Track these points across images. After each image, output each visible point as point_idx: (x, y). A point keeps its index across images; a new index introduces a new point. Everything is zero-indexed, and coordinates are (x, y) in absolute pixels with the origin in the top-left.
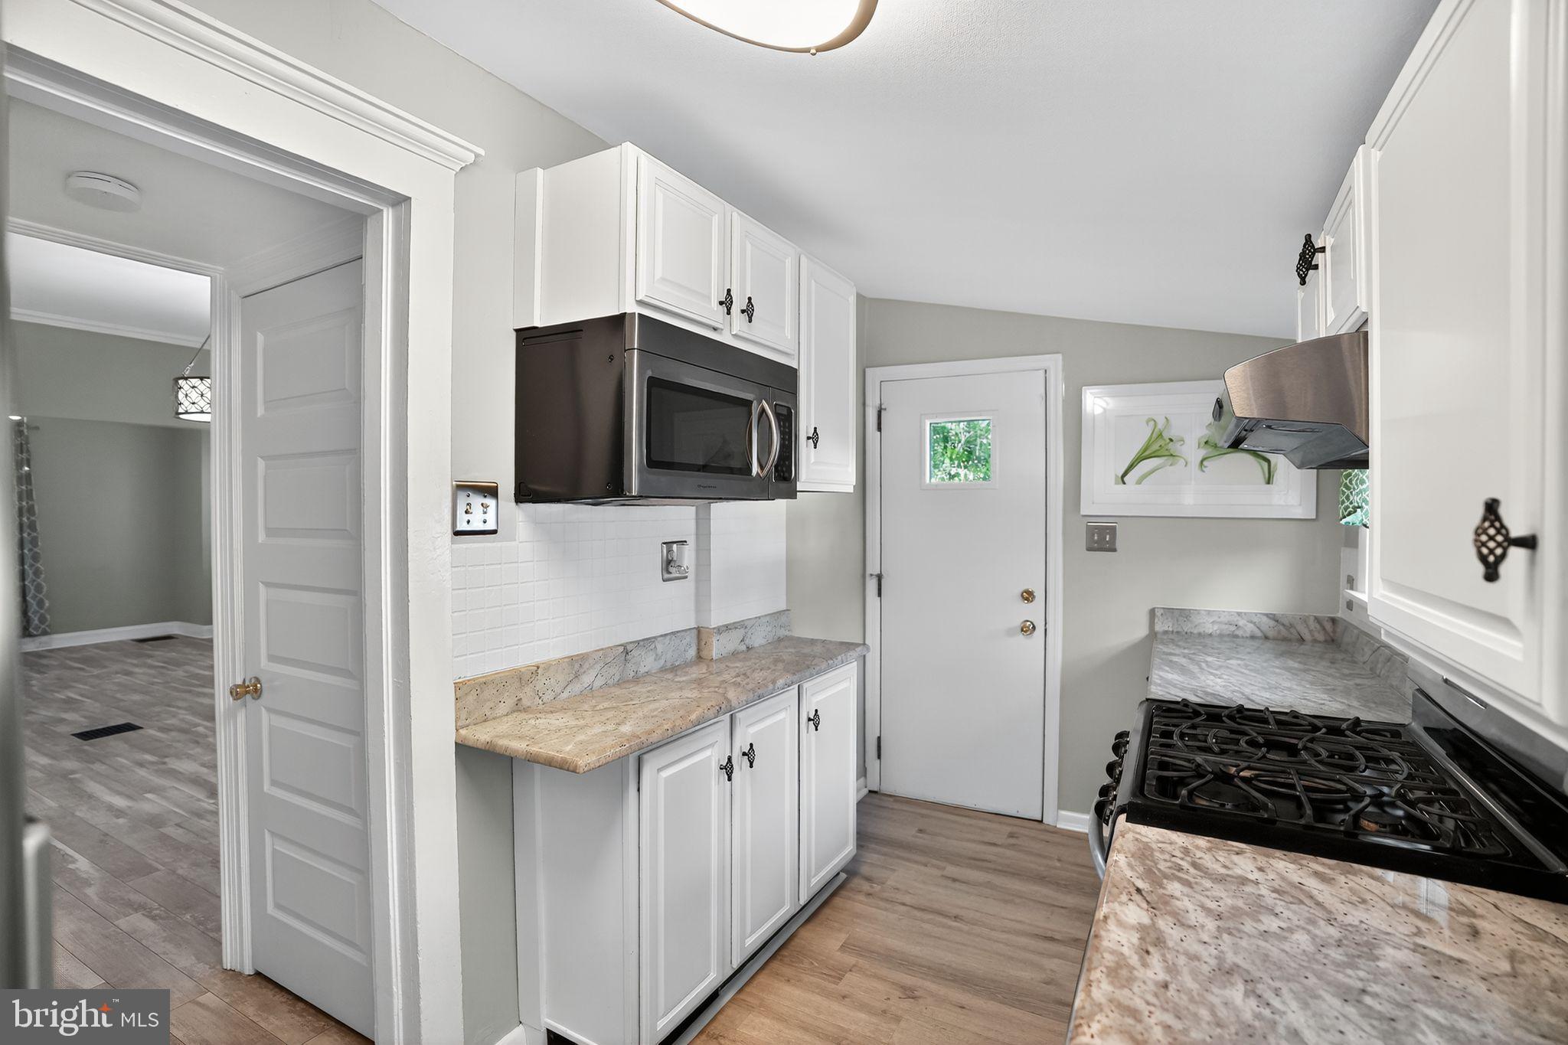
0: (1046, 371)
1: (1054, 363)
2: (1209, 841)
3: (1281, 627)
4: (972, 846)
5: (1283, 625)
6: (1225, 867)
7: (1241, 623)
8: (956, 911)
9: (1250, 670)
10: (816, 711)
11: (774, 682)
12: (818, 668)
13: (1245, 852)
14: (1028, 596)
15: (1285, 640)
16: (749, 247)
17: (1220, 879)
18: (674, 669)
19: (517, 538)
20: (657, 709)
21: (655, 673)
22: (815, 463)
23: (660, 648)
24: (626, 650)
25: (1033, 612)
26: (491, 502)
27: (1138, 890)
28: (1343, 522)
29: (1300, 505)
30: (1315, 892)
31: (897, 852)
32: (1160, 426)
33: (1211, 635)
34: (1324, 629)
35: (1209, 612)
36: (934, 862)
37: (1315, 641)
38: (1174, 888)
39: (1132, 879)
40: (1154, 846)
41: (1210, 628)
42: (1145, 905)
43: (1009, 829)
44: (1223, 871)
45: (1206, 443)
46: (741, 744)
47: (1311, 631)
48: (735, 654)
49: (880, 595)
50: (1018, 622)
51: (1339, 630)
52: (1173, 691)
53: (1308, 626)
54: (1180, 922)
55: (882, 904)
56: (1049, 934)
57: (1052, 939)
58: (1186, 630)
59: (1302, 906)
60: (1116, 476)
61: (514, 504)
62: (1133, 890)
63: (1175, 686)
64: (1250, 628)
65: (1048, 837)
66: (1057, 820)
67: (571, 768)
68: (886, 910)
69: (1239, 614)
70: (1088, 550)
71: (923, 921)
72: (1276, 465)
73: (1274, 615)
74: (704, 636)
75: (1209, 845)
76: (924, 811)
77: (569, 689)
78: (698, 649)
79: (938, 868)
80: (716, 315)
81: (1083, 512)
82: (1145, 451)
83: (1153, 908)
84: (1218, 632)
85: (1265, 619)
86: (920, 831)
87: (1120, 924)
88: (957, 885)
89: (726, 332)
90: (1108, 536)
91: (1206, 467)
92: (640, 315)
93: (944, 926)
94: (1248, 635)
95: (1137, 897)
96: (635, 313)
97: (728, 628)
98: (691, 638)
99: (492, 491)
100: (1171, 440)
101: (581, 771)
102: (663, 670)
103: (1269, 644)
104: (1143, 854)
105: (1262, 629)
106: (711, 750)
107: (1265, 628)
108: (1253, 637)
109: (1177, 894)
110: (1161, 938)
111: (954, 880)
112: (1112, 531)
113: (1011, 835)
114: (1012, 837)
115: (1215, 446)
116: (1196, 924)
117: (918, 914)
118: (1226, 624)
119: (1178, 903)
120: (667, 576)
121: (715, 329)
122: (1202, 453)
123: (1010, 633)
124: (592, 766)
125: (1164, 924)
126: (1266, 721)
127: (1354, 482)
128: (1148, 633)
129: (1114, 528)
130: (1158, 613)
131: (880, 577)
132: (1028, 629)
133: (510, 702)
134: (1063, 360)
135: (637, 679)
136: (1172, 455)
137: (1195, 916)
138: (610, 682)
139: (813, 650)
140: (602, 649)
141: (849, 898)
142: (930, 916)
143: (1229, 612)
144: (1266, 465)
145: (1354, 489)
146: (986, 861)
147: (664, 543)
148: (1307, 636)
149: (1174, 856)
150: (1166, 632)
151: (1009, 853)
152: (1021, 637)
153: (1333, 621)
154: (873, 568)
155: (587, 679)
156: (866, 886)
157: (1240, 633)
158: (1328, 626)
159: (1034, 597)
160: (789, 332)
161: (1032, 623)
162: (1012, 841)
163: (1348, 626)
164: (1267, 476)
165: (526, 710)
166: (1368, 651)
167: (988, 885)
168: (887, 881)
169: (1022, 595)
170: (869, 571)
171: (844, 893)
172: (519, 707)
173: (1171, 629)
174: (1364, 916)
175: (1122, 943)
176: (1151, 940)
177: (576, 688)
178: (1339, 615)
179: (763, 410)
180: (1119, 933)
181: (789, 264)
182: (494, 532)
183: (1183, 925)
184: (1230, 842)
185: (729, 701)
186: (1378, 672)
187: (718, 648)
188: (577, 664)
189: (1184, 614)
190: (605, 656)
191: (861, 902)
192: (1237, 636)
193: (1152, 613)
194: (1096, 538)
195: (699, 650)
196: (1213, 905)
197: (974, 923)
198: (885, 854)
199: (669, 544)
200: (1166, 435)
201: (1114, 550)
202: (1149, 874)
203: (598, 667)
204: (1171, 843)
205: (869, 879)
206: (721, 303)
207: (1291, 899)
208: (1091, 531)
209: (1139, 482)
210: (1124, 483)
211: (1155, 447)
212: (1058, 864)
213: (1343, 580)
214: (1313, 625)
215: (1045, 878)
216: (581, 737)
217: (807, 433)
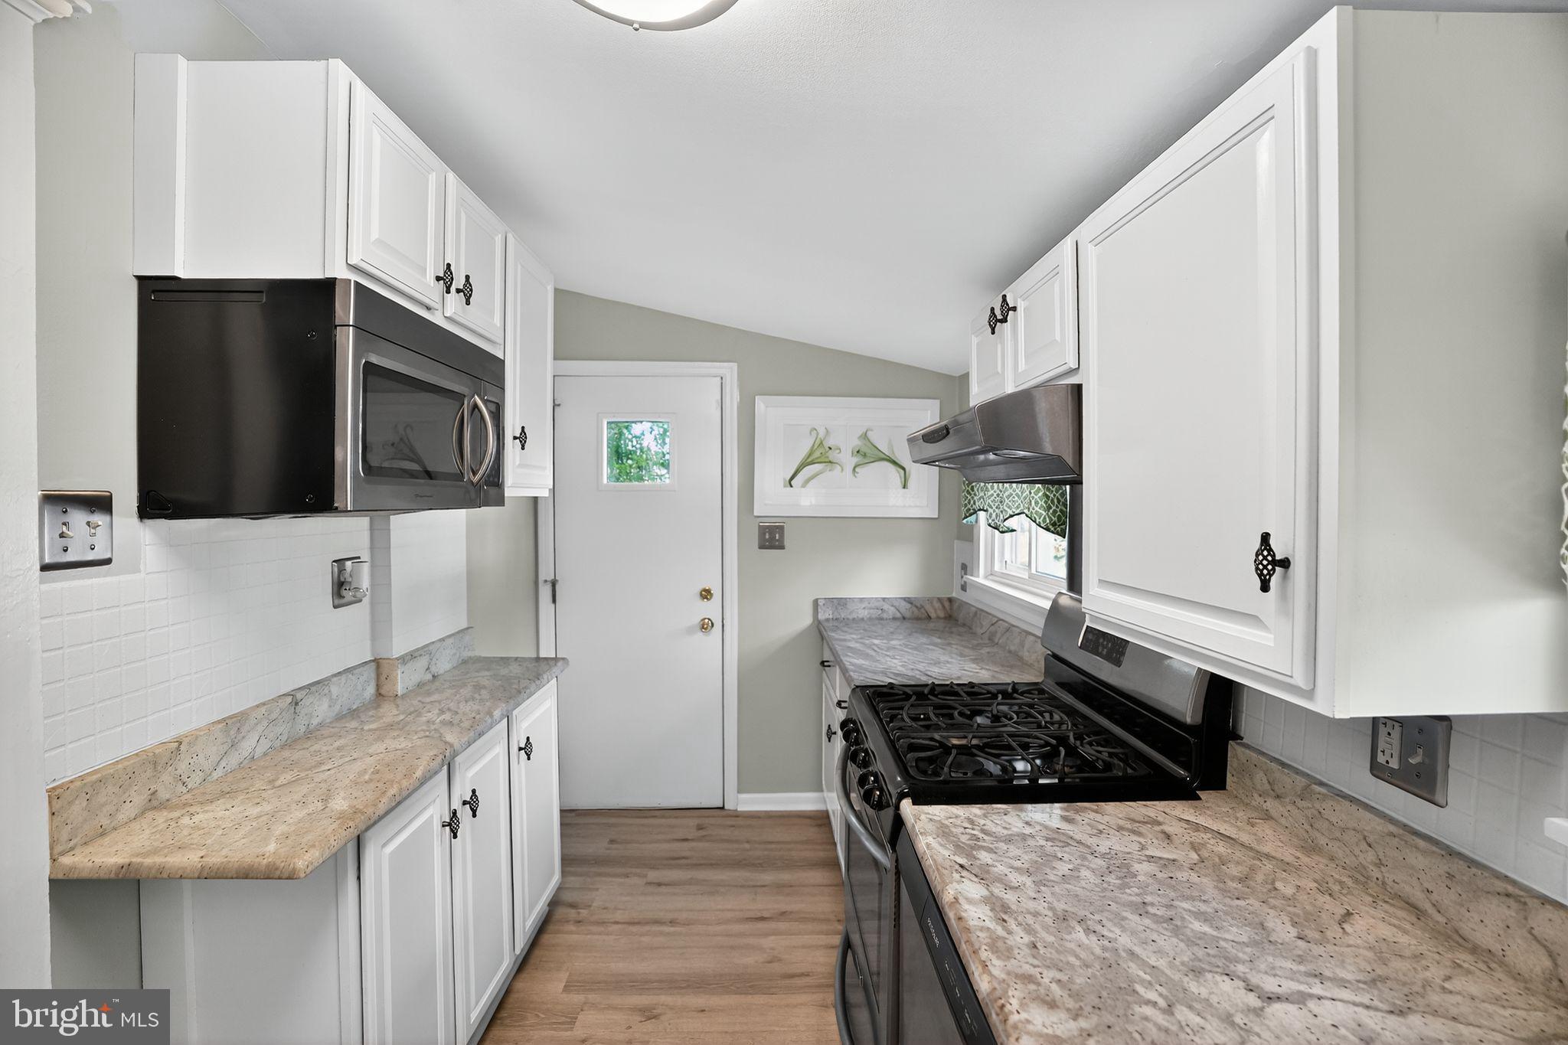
0: (722, 378)
1: (729, 371)
2: (980, 808)
3: (915, 609)
4: (666, 846)
5: (917, 607)
6: (1005, 828)
7: (886, 607)
8: (670, 916)
9: (910, 648)
10: (528, 738)
11: (490, 714)
12: (528, 690)
13: (1009, 812)
14: (706, 594)
15: (918, 619)
16: (463, 216)
17: (1008, 840)
18: (353, 713)
19: (142, 569)
20: (365, 771)
21: (330, 723)
22: (520, 466)
23: (335, 690)
24: (294, 700)
25: (710, 609)
26: (99, 519)
27: (962, 866)
28: (965, 521)
29: (927, 506)
30: (1071, 833)
31: (593, 869)
32: (822, 434)
33: (863, 619)
34: (944, 606)
35: (862, 600)
36: (634, 870)
37: (938, 618)
38: (984, 857)
39: (952, 857)
40: (946, 822)
41: (863, 613)
42: (976, 879)
43: (697, 821)
44: (1006, 832)
45: (858, 452)
46: (462, 792)
47: (935, 610)
48: (420, 685)
49: (554, 601)
50: (697, 620)
51: (956, 606)
52: (869, 675)
53: (933, 607)
54: (1008, 887)
55: (594, 929)
56: (759, 915)
57: (762, 919)
58: (843, 616)
59: (1070, 847)
60: (785, 479)
61: (135, 519)
62: (957, 867)
63: (866, 670)
64: (891, 611)
65: (730, 822)
66: (737, 805)
67: (286, 875)
68: (600, 934)
69: (884, 599)
70: (760, 548)
71: (642, 935)
72: (910, 471)
73: (909, 598)
74: (385, 671)
75: (983, 812)
76: (612, 820)
77: (223, 764)
78: (377, 685)
79: (639, 876)
80: (431, 291)
81: (755, 514)
82: (808, 457)
83: (982, 879)
84: (868, 616)
85: (903, 603)
86: (612, 841)
87: (970, 901)
88: (663, 889)
89: (439, 313)
90: (777, 538)
91: (858, 473)
92: (355, 281)
93: (661, 933)
94: (891, 617)
95: (965, 873)
96: (350, 280)
97: (412, 656)
98: (369, 673)
99: (101, 504)
100: (830, 448)
101: (302, 875)
102: (340, 718)
103: (907, 624)
104: (944, 831)
105: (901, 611)
106: (433, 809)
107: (903, 610)
108: (894, 619)
109: (990, 862)
110: (1005, 905)
111: (659, 884)
112: (781, 529)
113: (700, 828)
114: (702, 829)
115: (865, 455)
116: (1018, 884)
117: (634, 929)
118: (874, 609)
119: (995, 869)
120: (337, 602)
121: (428, 308)
122: (855, 460)
123: (690, 631)
124: (316, 864)
125: (998, 890)
126: (956, 694)
127: (975, 489)
128: (812, 620)
129: (782, 527)
130: (821, 603)
131: (554, 584)
132: (706, 626)
133: (139, 799)
134: (738, 367)
135: (310, 735)
136: (830, 462)
137: (1015, 878)
138: (278, 743)
139: (511, 672)
140: (264, 704)
141: (558, 932)
142: (647, 928)
143: (876, 598)
144: (902, 472)
145: (975, 495)
146: (684, 858)
147: (334, 561)
148: (933, 615)
149: (965, 828)
150: (827, 620)
151: (701, 845)
152: (699, 635)
153: (950, 600)
154: (546, 573)
155: (247, 746)
156: (572, 913)
157: (885, 616)
158: (947, 604)
159: (711, 595)
160: (497, 320)
161: (709, 619)
162: (702, 833)
163: (963, 604)
164: (903, 479)
165: (163, 806)
166: (986, 623)
167: (690, 882)
168: (593, 902)
169: (701, 595)
170: (542, 577)
171: (551, 927)
172: (154, 804)
173: (831, 617)
174: (1108, 843)
175: (982, 919)
176: (1001, 910)
177: (233, 760)
178: (954, 595)
179: (476, 406)
180: (976, 910)
181: (499, 240)
182: (108, 561)
183: (1011, 888)
184: (995, 806)
185: (451, 746)
186: (996, 641)
187: (403, 680)
188: (234, 725)
189: (841, 603)
190: (270, 712)
191: (571, 933)
192: (882, 619)
193: (816, 602)
194: (767, 537)
195: (378, 687)
196: (1018, 864)
197: (688, 923)
198: (581, 875)
199: (340, 562)
200: (827, 444)
201: (782, 547)
202: (959, 848)
203: (260, 728)
204: (956, 817)
205: (573, 906)
206: (438, 279)
207: (1062, 844)
208: (763, 530)
209: (804, 486)
210: (791, 486)
211: (817, 454)
212: (747, 846)
213: (957, 568)
214: (937, 605)
215: (740, 861)
216: (279, 829)
217: (513, 431)
